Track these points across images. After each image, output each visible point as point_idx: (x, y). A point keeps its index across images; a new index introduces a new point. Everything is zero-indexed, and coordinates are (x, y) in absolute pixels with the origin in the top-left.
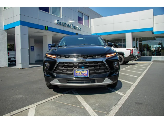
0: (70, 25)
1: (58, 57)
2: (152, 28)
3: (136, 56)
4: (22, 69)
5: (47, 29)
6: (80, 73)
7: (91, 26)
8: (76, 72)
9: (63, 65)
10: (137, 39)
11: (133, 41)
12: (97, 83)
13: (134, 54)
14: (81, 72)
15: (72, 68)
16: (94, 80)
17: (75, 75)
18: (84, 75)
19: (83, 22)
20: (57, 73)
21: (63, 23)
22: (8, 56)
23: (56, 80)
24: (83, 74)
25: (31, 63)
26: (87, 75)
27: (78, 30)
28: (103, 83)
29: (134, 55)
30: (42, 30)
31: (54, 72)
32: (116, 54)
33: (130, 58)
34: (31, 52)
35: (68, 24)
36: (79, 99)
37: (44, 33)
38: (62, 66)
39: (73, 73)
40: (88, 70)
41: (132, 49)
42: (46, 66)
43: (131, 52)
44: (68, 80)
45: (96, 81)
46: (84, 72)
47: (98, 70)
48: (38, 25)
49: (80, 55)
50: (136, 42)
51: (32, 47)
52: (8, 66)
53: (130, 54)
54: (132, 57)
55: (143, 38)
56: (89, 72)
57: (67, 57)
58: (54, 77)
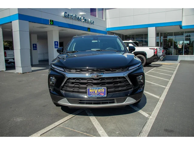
0: (81, 18)
1: (66, 71)
2: (181, 22)
3: (160, 56)
4: (23, 73)
5: (52, 23)
6: (96, 92)
7: (106, 19)
8: (91, 91)
9: (74, 81)
10: (161, 34)
11: (157, 36)
12: (117, 103)
13: (158, 54)
14: (97, 90)
15: (85, 86)
16: (114, 100)
17: (89, 94)
18: (101, 94)
19: (96, 13)
20: (66, 91)
21: (72, 16)
22: (5, 56)
23: (65, 99)
24: (99, 93)
25: (34, 64)
26: (105, 94)
27: (90, 24)
28: (124, 103)
29: (158, 56)
30: (47, 25)
31: (62, 90)
32: (140, 65)
33: (154, 59)
34: (34, 51)
35: (78, 17)
36: (94, 123)
37: (49, 28)
38: (73, 83)
39: (86, 92)
40: (106, 88)
41: (156, 48)
42: (51, 81)
43: (154, 52)
44: (80, 100)
45: (115, 101)
46: (100, 90)
47: (118, 87)
48: (41, 19)
49: (96, 68)
50: (161, 38)
51: (35, 45)
52: (5, 70)
53: (153, 55)
54: (156, 57)
55: (168, 33)
56: (107, 90)
57: (79, 71)
58: (62, 96)
